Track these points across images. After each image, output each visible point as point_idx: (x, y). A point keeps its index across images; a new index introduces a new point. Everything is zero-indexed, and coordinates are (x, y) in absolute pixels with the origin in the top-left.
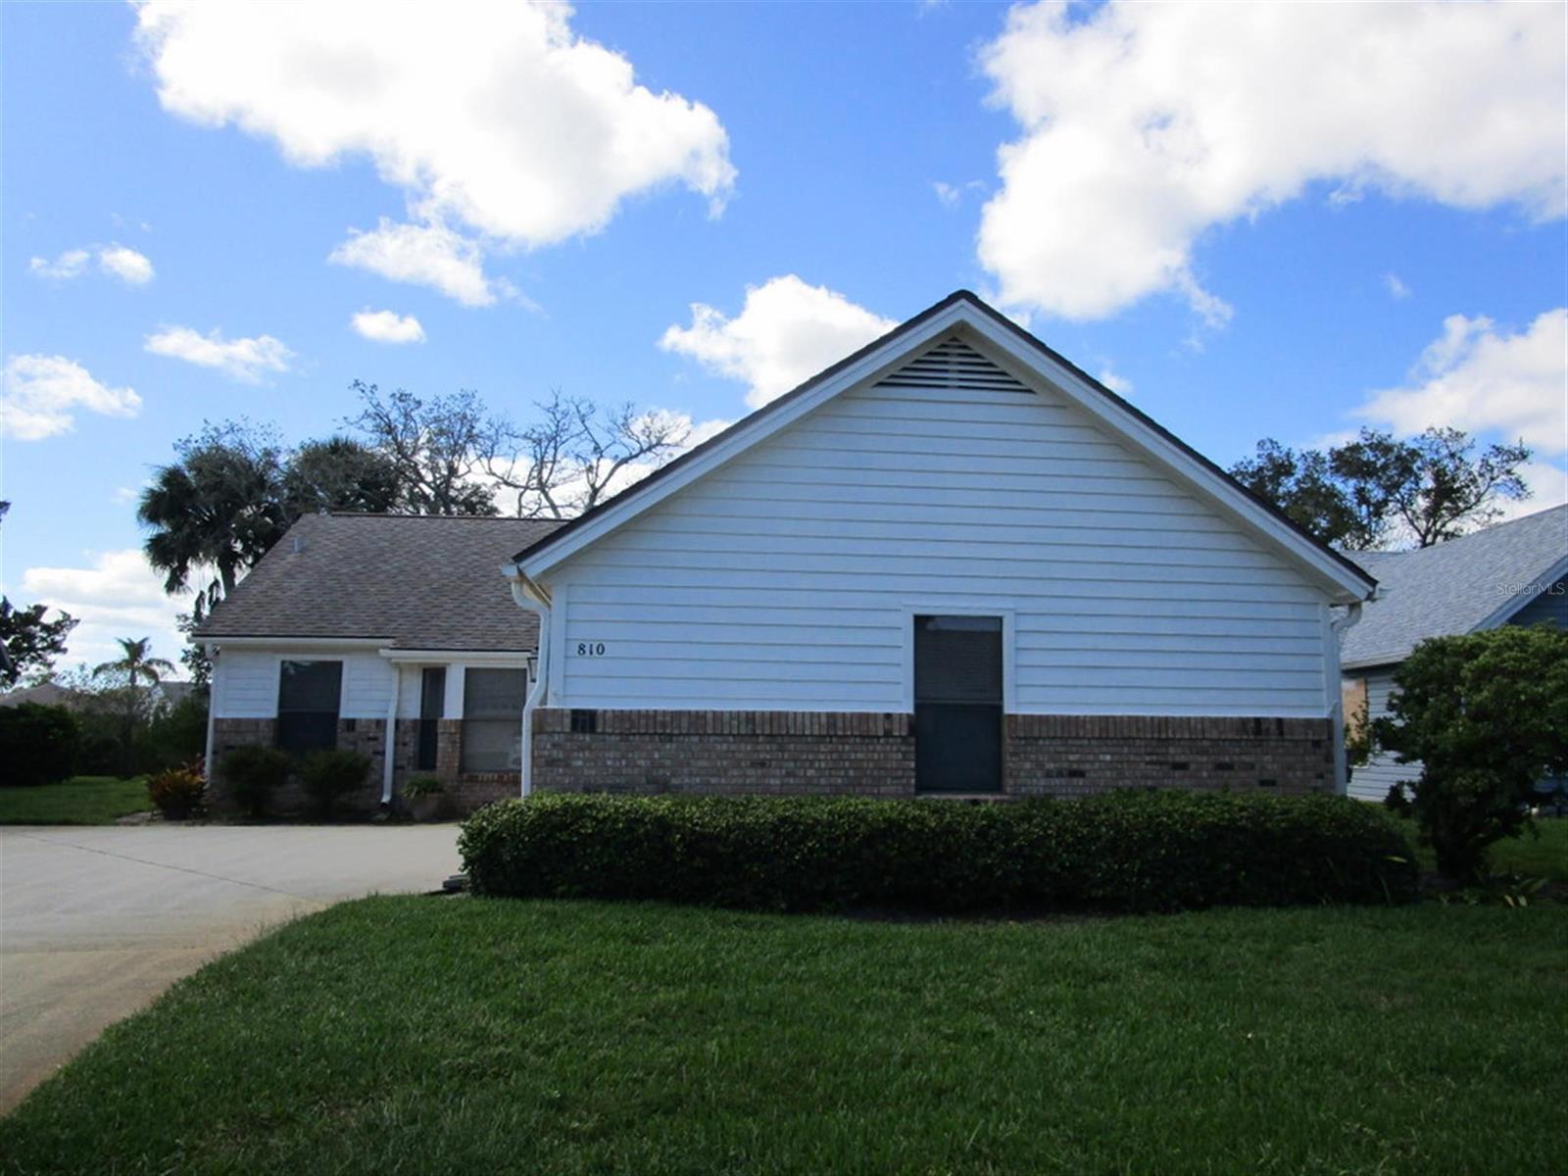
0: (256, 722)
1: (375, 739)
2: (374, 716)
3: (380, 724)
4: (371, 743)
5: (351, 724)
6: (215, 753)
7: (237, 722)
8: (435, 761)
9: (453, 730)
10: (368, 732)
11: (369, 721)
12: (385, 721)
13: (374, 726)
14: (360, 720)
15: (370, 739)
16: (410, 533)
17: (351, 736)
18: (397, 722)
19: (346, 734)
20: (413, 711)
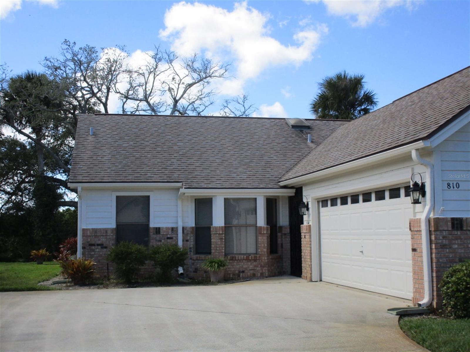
0: (106, 230)
1: (171, 238)
2: (171, 225)
3: (174, 230)
4: (169, 240)
5: (158, 230)
6: (84, 248)
7: (95, 231)
8: (211, 250)
9: (221, 233)
10: (167, 235)
11: (167, 228)
12: (177, 228)
13: (170, 231)
14: (163, 228)
15: (168, 238)
16: (145, 124)
17: (158, 237)
18: (183, 228)
19: (155, 236)
20: (191, 223)
